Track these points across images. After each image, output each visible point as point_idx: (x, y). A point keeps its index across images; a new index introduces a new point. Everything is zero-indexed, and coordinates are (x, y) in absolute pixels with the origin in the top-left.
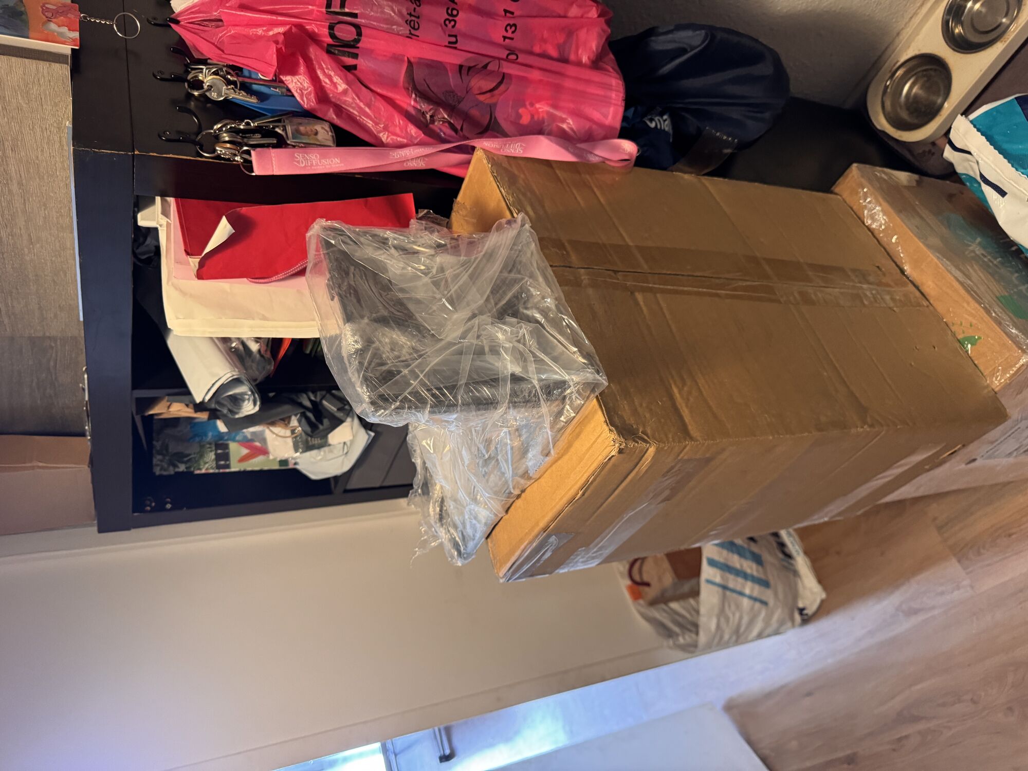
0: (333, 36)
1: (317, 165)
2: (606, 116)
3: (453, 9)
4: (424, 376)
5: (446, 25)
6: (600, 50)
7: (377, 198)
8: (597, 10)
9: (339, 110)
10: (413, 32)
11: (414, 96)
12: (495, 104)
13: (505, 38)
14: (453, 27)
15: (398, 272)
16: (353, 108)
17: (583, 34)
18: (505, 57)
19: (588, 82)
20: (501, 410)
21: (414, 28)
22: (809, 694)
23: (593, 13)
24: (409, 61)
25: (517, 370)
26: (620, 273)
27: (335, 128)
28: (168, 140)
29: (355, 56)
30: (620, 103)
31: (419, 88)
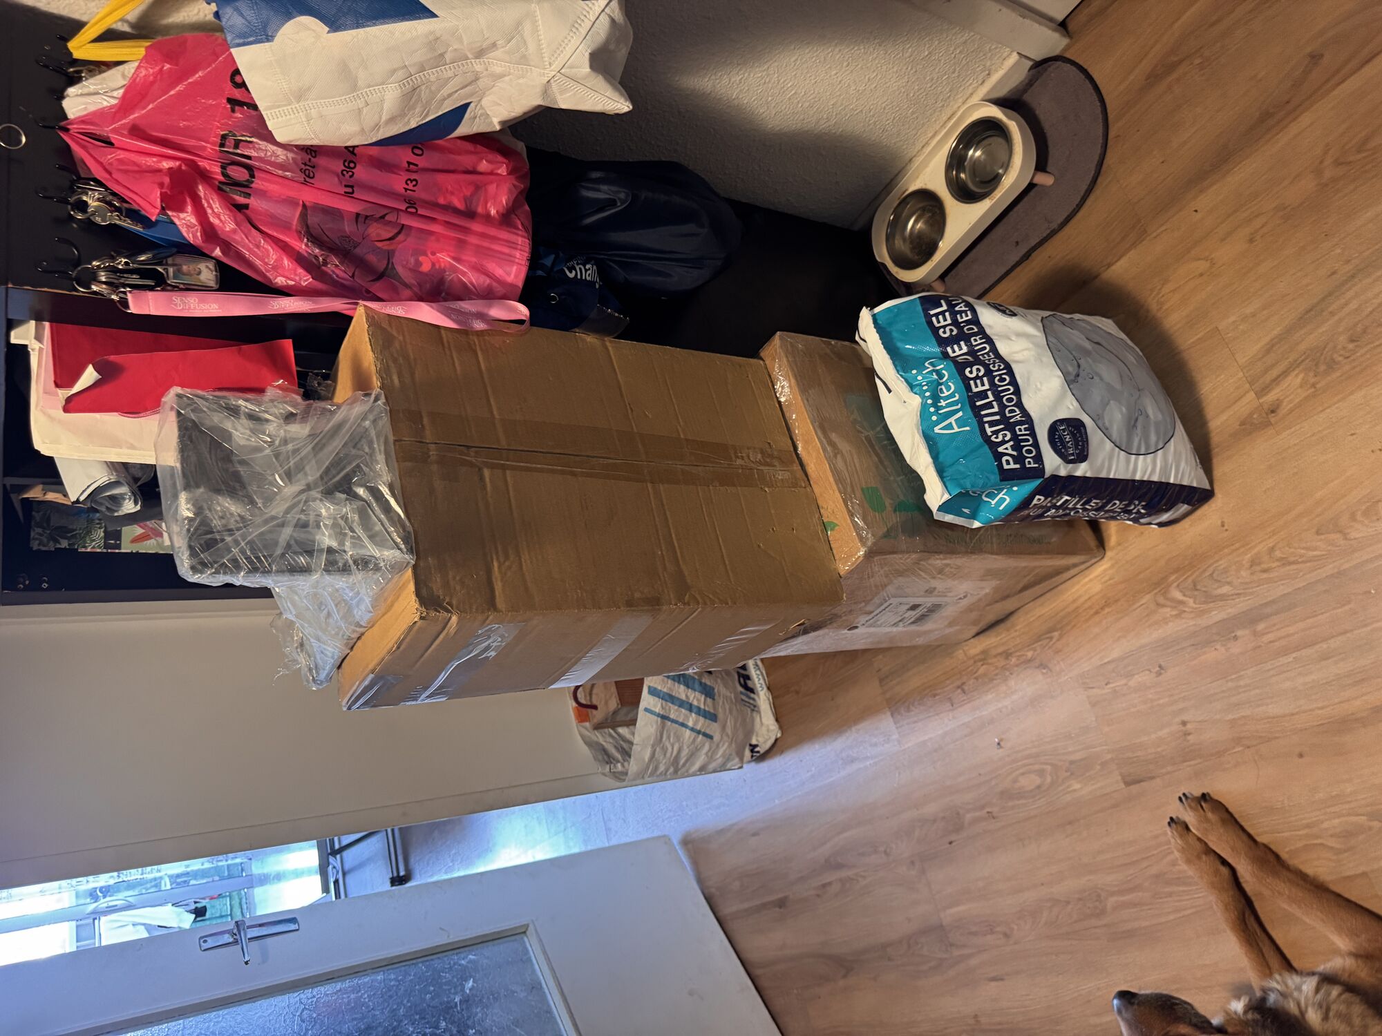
0: (223, 174)
1: (195, 308)
2: (509, 274)
3: (351, 162)
4: (246, 544)
5: (344, 175)
6: (510, 204)
7: (252, 345)
8: (508, 169)
9: (227, 246)
10: (308, 179)
11: (305, 240)
12: (393, 251)
13: (406, 189)
14: (351, 177)
15: (242, 442)
16: (243, 247)
17: (492, 188)
18: (404, 209)
19: (494, 239)
20: (315, 577)
21: (309, 177)
22: (754, 834)
23: (503, 170)
24: (304, 206)
25: (334, 544)
26: (473, 449)
27: (221, 267)
28: (45, 271)
29: (248, 195)
30: (524, 263)
31: (311, 230)
